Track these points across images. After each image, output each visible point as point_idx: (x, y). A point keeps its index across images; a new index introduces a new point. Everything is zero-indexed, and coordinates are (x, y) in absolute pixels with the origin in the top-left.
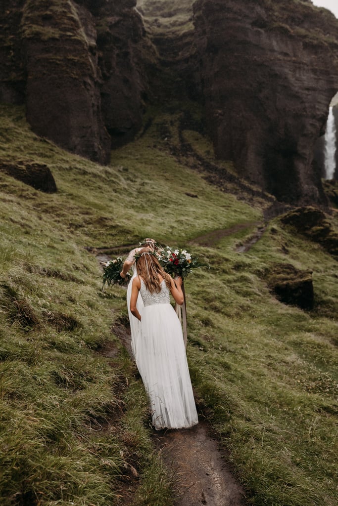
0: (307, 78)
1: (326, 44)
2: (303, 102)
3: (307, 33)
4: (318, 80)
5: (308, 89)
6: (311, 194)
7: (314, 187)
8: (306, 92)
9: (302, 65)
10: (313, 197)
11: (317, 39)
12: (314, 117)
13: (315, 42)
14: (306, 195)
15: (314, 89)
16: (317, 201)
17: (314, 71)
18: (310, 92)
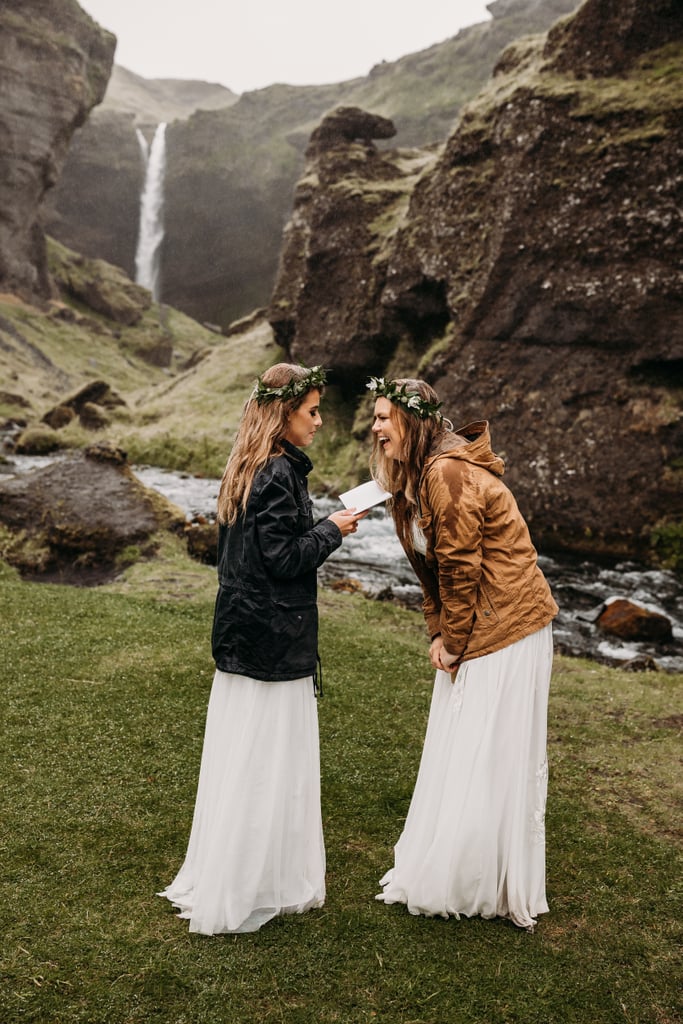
0: (21, 97)
1: (55, 48)
2: (9, 132)
3: (27, 25)
4: (36, 102)
5: (21, 113)
6: (22, 275)
7: (29, 264)
8: (17, 117)
9: (10, 74)
10: (24, 282)
11: (41, 37)
12: (25, 158)
13: (36, 41)
14: (13, 276)
15: (30, 115)
16: (31, 287)
17: (32, 87)
18: (23, 119)
